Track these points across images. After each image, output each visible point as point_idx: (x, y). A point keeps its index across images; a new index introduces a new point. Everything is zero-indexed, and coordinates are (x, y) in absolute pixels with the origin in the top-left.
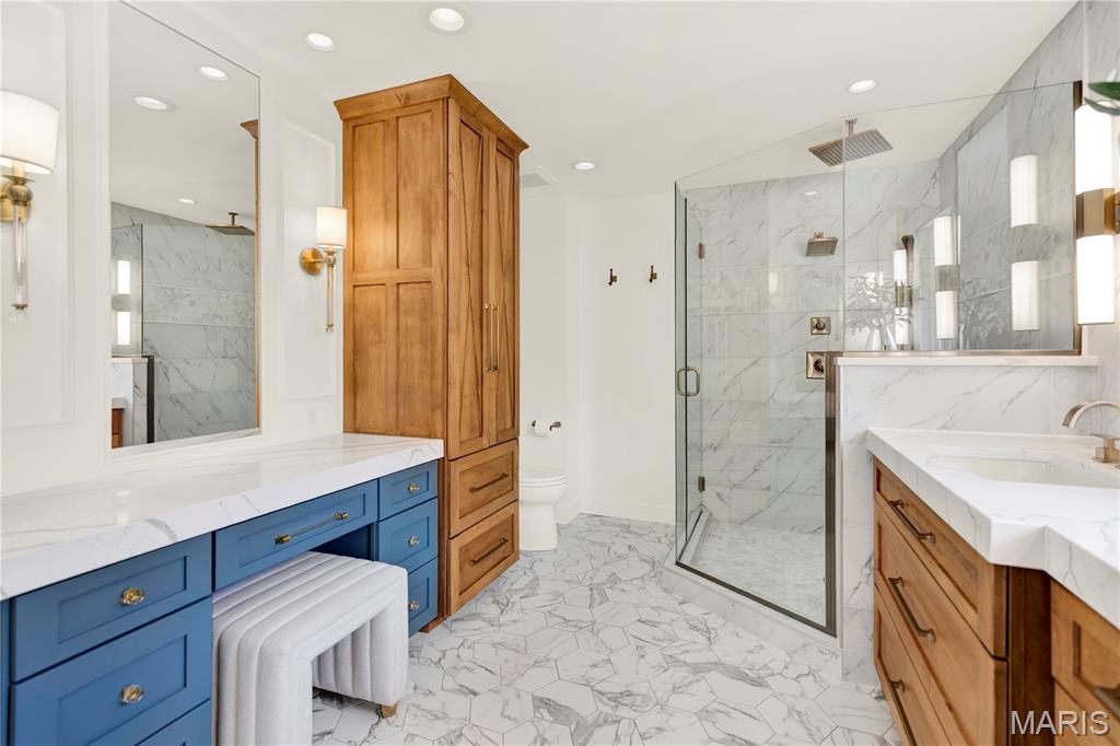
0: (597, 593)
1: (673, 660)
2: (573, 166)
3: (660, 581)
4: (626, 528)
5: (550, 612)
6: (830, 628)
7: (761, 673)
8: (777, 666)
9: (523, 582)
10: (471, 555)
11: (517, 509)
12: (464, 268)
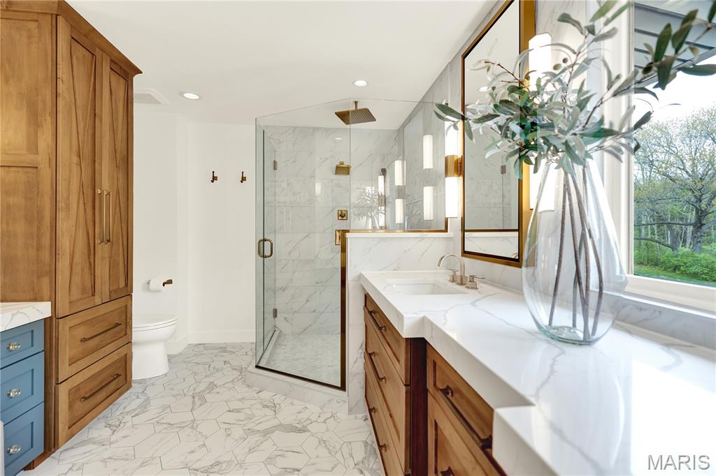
0: (198, 399)
1: (251, 431)
2: (181, 94)
3: (245, 381)
4: (223, 349)
5: (157, 422)
6: (343, 387)
7: (305, 424)
8: (314, 418)
9: (135, 404)
10: (82, 393)
11: (130, 349)
12: (75, 159)
